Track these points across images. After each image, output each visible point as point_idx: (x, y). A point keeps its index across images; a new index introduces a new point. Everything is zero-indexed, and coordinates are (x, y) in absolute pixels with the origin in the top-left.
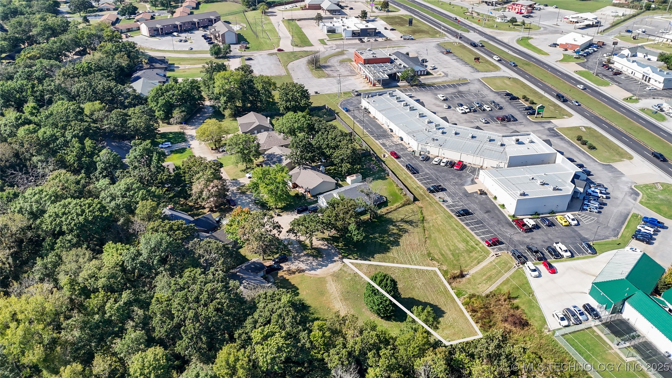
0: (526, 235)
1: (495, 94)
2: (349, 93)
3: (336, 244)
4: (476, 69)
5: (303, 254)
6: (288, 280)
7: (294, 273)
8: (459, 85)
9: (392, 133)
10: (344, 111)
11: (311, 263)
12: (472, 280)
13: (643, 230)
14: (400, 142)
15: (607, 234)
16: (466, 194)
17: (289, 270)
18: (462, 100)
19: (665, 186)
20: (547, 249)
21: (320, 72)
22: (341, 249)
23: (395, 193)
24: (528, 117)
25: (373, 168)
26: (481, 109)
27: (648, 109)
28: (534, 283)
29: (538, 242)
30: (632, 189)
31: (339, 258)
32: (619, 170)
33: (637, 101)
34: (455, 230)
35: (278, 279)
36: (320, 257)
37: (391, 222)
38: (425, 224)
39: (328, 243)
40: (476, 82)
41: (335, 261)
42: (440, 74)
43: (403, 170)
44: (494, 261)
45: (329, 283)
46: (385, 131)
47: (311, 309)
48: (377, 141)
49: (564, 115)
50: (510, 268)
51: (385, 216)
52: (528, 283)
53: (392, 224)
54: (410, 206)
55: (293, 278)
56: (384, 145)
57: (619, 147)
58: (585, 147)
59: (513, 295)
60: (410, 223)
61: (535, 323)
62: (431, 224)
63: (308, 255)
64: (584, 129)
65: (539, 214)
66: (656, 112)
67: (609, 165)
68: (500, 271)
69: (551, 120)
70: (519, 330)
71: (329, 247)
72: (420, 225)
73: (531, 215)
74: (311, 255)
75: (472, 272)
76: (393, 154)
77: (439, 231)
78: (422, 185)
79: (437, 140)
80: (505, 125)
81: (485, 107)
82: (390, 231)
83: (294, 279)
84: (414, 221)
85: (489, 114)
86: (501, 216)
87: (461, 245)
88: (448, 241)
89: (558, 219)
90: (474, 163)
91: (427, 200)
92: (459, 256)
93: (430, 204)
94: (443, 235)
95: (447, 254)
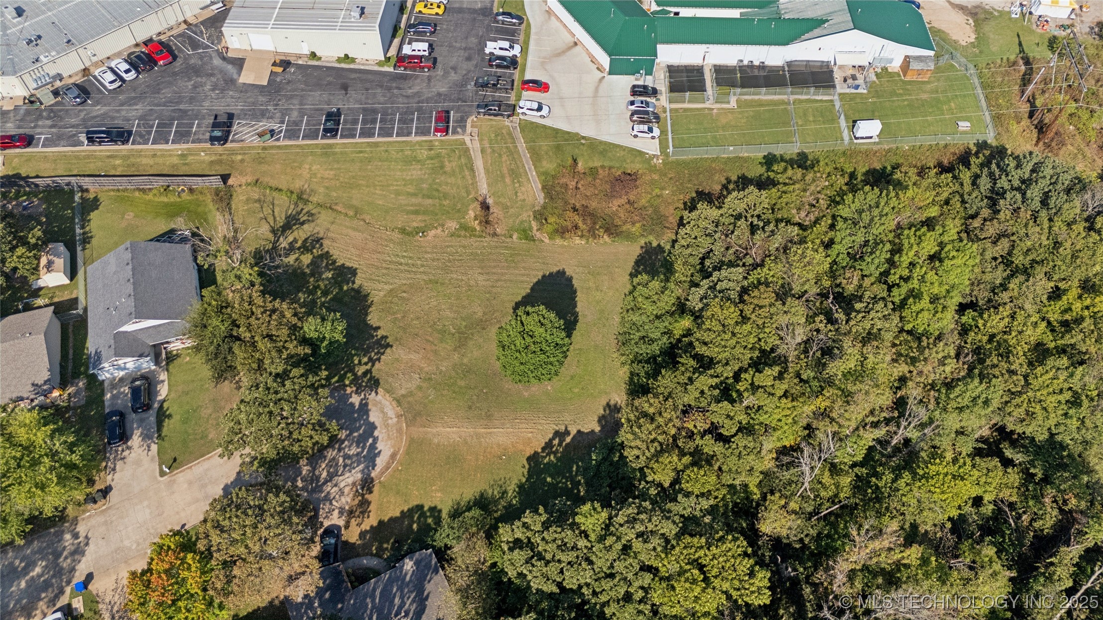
0: (440, 72)
5: (307, 468)
6: (381, 523)
7: (364, 504)
12: (502, 200)
16: (269, 91)
17: (351, 513)
20: (491, 66)
23: (170, 205)
28: (558, 122)
29: (465, 66)
31: (357, 393)
34: (369, 160)
37: (271, 253)
38: (314, 199)
41: (364, 405)
43: (93, 154)
44: (482, 146)
45: (430, 436)
50: (511, 136)
52: (555, 130)
53: (280, 256)
54: (236, 199)
55: (380, 508)
60: (293, 221)
61: (635, 167)
62: (321, 190)
63: (314, 459)
65: (399, 27)
68: (509, 151)
70: (634, 192)
72: (310, 208)
73: (394, 36)
75: (483, 189)
77: (351, 186)
78: (183, 146)
82: (301, 268)
83: (386, 508)
84: (291, 212)
86: (370, 77)
87: (414, 172)
88: (388, 186)
89: (425, 11)
90: (166, 26)
91: (242, 161)
92: (437, 190)
93: (259, 160)
94: (367, 186)
95: (420, 205)
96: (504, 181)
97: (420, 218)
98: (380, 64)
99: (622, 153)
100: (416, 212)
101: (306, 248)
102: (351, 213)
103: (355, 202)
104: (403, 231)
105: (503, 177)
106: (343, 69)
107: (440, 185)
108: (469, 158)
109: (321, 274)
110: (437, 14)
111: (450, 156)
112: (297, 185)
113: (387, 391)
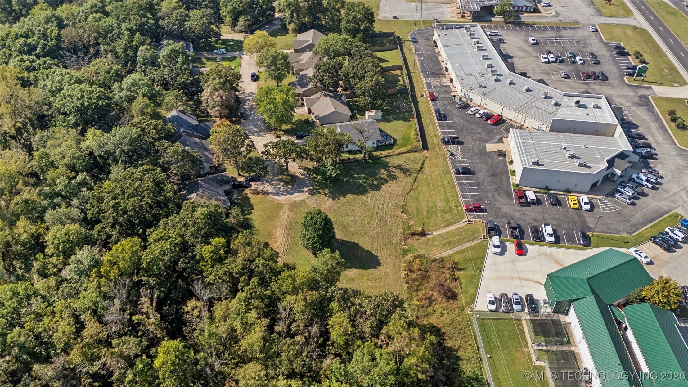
0: (519, 208)
1: (602, 46)
2: (431, 22)
3: (315, 175)
4: (600, 12)
5: (277, 178)
6: (250, 198)
7: (258, 193)
8: (565, 28)
9: (446, 73)
10: (411, 41)
11: (279, 188)
12: (431, 242)
14: (449, 83)
15: (621, 228)
16: (483, 153)
17: (256, 190)
18: (555, 47)
20: (532, 229)
22: (317, 182)
23: (409, 138)
24: (624, 77)
25: (403, 107)
26: (570, 61)
28: (490, 260)
29: (528, 218)
31: (309, 190)
34: (444, 187)
35: (241, 195)
36: (291, 185)
37: (386, 166)
38: (419, 176)
39: (308, 173)
41: (303, 192)
42: (551, 13)
44: (463, 227)
45: (284, 210)
46: (440, 69)
47: (254, 229)
48: (424, 79)
49: (675, 83)
50: (475, 238)
51: (383, 159)
52: (484, 257)
53: (385, 168)
54: (414, 153)
55: (255, 198)
56: (429, 83)
58: (673, 124)
59: (460, 266)
60: (405, 170)
61: (463, 299)
63: (281, 180)
65: (550, 190)
68: (463, 239)
69: (654, 86)
70: (444, 301)
71: (306, 177)
72: (414, 175)
73: (540, 189)
74: (283, 181)
75: (436, 233)
76: (432, 96)
77: (428, 185)
78: (440, 134)
79: (485, 87)
80: (587, 84)
81: (578, 58)
82: (379, 174)
83: (254, 200)
84: (410, 169)
85: (576, 68)
86: (506, 184)
87: (440, 204)
88: (431, 197)
89: (570, 200)
90: (515, 120)
91: (436, 151)
92: (432, 214)
93: (437, 155)
94: (430, 190)
95: (422, 210)
96: (443, 240)
97: (414, 211)
98: (514, 185)
99: (472, 291)
100: (417, 209)
101: (390, 176)
102: (413, 188)
103: (420, 188)
104: (404, 205)
105: (446, 239)
106: (508, 174)
107: (435, 215)
108: (455, 223)
109: (376, 181)
110: (570, 206)
111: (453, 214)
112: (426, 169)
113: (308, 198)
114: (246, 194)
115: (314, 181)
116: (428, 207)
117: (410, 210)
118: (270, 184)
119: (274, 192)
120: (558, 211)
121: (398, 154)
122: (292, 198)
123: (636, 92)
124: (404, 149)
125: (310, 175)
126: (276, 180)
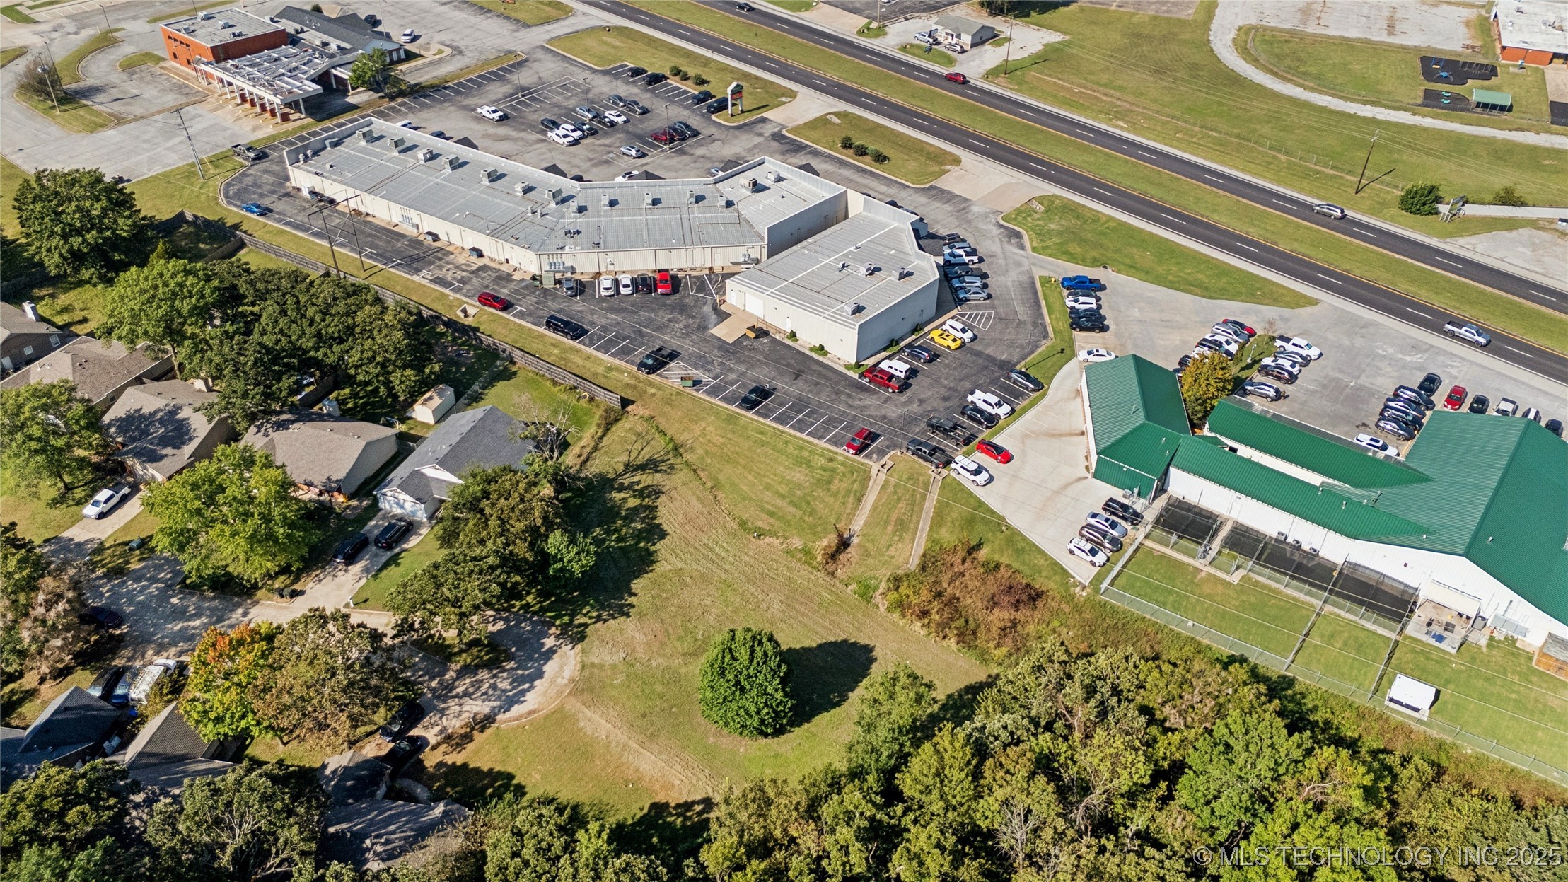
0: (904, 398)
1: (607, 78)
2: (225, 157)
3: (517, 603)
4: (518, 21)
5: (452, 674)
6: (465, 765)
7: (467, 738)
8: (507, 71)
9: (437, 244)
10: (254, 216)
12: (869, 545)
13: (1077, 306)
14: (481, 262)
15: (1030, 337)
16: (729, 349)
17: (449, 737)
18: (542, 109)
19: (1046, 203)
20: (963, 414)
21: (82, 112)
22: (543, 610)
23: (564, 403)
24: (713, 117)
25: (459, 355)
26: (604, 124)
27: (912, 45)
28: (991, 497)
29: (935, 404)
30: (1002, 226)
31: (557, 637)
32: (956, 192)
33: (881, 32)
34: (764, 444)
35: (433, 778)
36: (508, 659)
37: (606, 483)
38: (687, 456)
39: (497, 611)
40: (540, 54)
41: (552, 651)
42: (440, 52)
43: (542, 336)
44: (886, 482)
45: (581, 716)
46: (416, 243)
47: (588, 804)
48: (415, 278)
49: (777, 97)
50: (926, 486)
51: (584, 473)
52: (981, 504)
53: (613, 488)
54: (620, 424)
55: (476, 751)
56: (439, 281)
57: (922, 142)
58: (868, 159)
59: (970, 544)
60: (651, 465)
61: (1049, 585)
62: (700, 451)
63: (466, 670)
64: (836, 120)
65: (897, 344)
66: (931, 49)
67: (932, 188)
68: (914, 500)
69: (766, 115)
70: (1028, 612)
71: (506, 620)
72: (677, 462)
73: (885, 349)
74: (477, 667)
75: (858, 525)
76: (487, 300)
77: (729, 460)
78: (616, 362)
79: (579, 232)
80: (682, 152)
81: (610, 115)
82: (620, 507)
83: (481, 757)
84: (657, 457)
85: (628, 133)
86: (831, 375)
87: (798, 475)
88: (764, 476)
89: (937, 339)
90: (690, 265)
91: (653, 395)
92: (808, 503)
93: (668, 401)
94: (744, 467)
95: (780, 508)
96: (885, 528)
97: (771, 520)
98: (848, 367)
99: (1042, 562)
100: (771, 514)
101: (641, 494)
102: (709, 484)
103: (721, 477)
104: (743, 524)
105: (887, 523)
106: (811, 358)
107: (815, 499)
108: (864, 487)
109: (633, 521)
110: (949, 347)
111: (844, 475)
112: (682, 437)
113: (583, 651)
114: (440, 765)
115: (535, 613)
116: (783, 497)
117: (760, 524)
118: (457, 696)
119: (497, 703)
120: (947, 366)
121: (595, 449)
122: (553, 681)
123: (761, 134)
124: (591, 431)
125: (506, 610)
126: (455, 680)
